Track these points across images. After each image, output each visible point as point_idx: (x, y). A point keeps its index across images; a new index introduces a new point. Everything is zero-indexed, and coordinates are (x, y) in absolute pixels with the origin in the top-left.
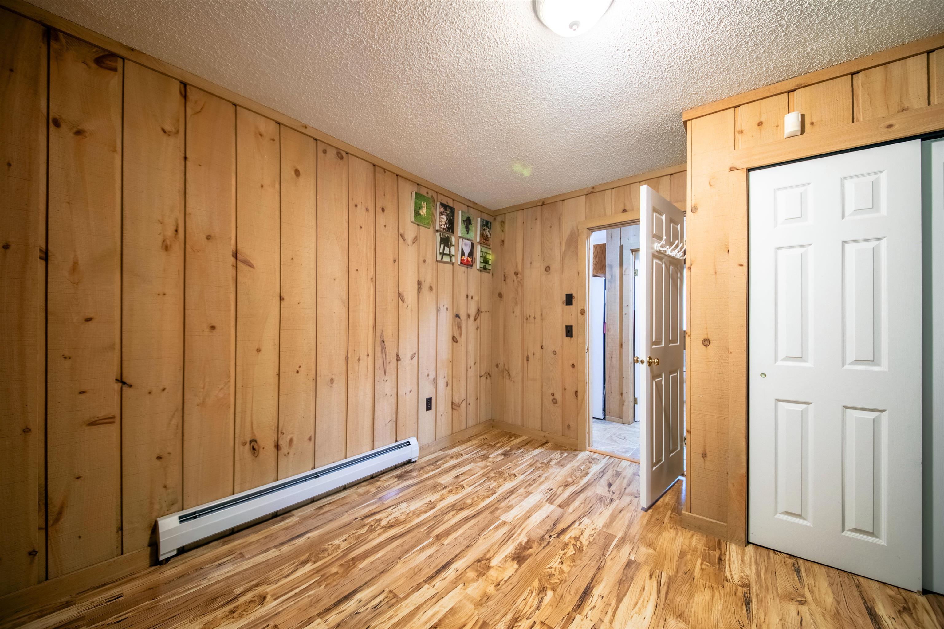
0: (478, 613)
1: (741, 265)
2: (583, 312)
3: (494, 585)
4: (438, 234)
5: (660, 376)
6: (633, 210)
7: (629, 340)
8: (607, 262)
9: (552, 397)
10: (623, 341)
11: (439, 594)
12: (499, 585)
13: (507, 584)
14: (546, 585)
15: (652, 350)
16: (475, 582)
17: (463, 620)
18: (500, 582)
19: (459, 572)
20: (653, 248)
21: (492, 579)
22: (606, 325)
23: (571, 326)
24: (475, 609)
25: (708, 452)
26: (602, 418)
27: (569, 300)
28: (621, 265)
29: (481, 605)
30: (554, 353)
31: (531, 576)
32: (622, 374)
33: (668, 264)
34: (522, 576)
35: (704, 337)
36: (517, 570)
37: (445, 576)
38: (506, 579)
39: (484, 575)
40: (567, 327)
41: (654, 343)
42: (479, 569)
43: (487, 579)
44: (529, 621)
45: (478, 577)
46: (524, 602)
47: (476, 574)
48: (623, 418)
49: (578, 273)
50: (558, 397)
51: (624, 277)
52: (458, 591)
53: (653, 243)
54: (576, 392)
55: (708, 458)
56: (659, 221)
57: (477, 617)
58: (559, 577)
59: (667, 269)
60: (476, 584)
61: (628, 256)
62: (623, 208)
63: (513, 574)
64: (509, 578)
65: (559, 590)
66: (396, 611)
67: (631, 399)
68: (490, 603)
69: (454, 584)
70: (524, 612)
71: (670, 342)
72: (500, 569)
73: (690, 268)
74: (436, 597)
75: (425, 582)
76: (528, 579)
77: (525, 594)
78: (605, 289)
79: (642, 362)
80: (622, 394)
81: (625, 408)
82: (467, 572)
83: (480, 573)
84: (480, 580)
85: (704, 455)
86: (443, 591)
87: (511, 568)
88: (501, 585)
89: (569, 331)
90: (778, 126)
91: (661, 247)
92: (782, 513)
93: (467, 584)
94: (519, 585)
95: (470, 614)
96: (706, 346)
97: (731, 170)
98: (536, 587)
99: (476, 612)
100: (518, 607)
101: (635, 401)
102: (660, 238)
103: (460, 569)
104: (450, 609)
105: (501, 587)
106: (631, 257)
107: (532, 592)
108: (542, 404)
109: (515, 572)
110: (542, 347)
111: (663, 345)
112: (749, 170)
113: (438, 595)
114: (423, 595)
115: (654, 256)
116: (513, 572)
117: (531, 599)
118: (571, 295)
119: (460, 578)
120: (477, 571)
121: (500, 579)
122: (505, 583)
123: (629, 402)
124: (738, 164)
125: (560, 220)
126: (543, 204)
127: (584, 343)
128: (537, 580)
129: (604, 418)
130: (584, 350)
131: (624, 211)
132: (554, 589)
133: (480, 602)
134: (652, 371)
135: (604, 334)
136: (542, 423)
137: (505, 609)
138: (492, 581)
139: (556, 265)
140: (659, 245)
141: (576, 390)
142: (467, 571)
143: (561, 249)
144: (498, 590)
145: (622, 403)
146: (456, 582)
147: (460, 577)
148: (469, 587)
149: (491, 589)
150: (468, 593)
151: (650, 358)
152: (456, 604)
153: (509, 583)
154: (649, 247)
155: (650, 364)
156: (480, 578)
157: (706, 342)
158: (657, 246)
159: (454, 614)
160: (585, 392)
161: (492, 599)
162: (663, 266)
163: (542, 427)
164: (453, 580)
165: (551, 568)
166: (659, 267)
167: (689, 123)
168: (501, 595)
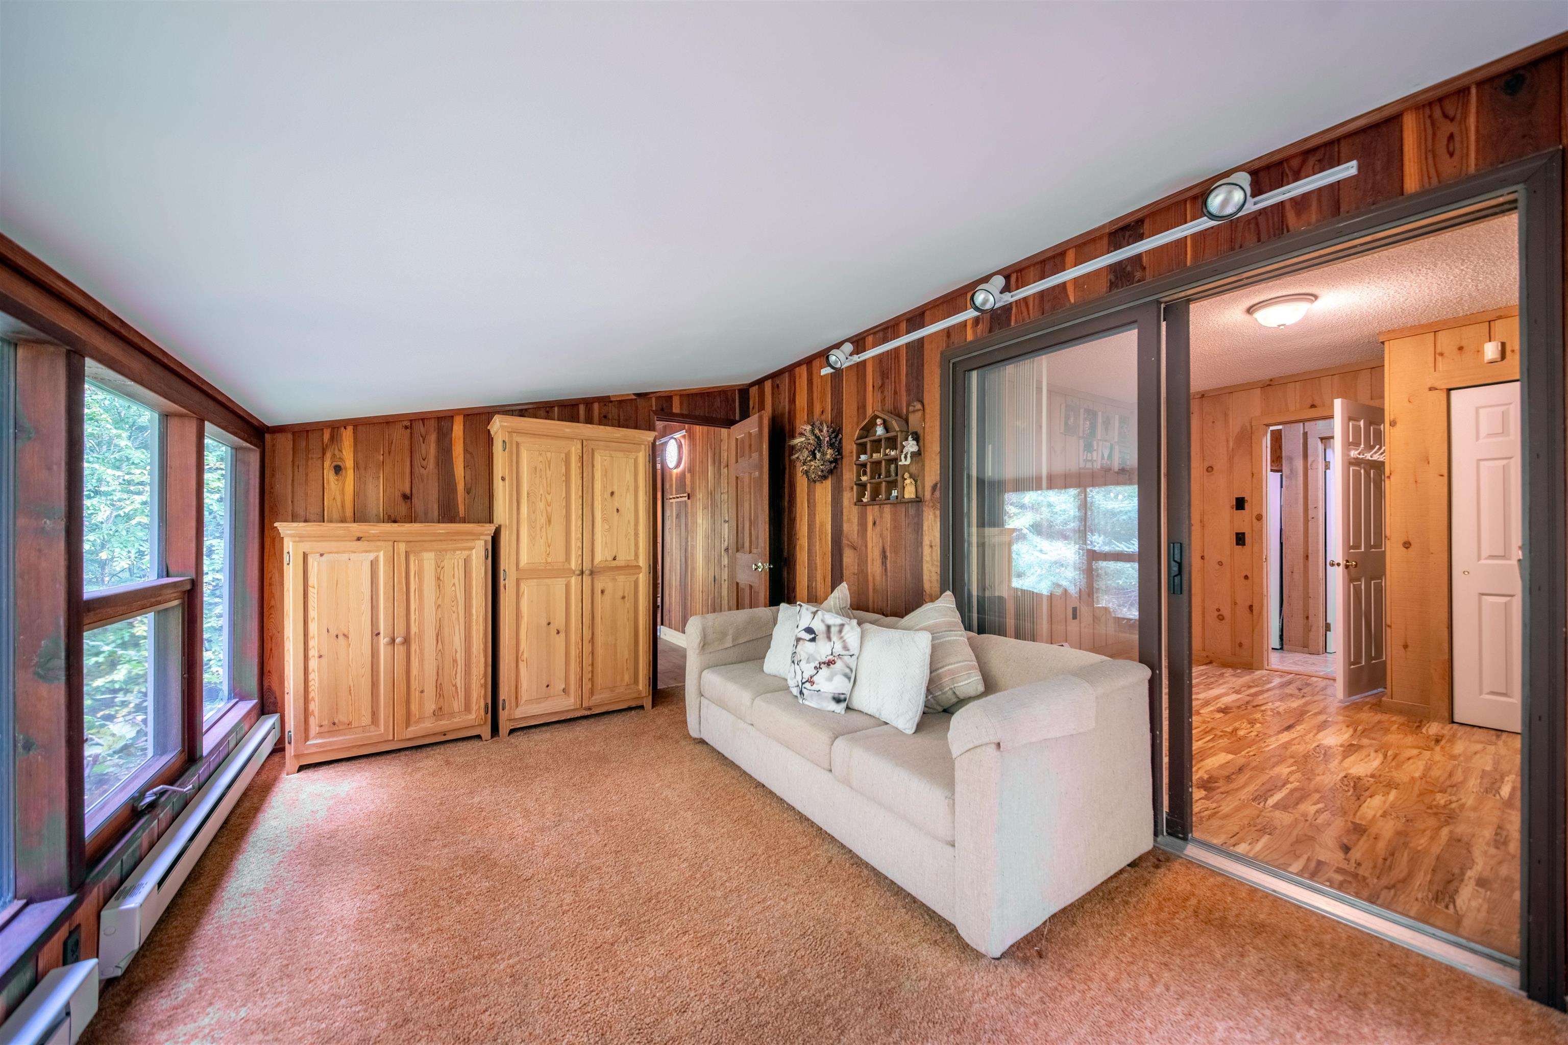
1: (1442, 476)
2: (1259, 518)
4: (1081, 441)
5: (1359, 580)
6: (1324, 406)
7: (1318, 551)
8: (1284, 454)
9: (1217, 613)
10: (1310, 551)
15: (1349, 554)
20: (1349, 455)
22: (1283, 532)
23: (1243, 534)
25: (1409, 644)
26: (1278, 647)
27: (1240, 504)
28: (1305, 456)
30: (1220, 563)
32: (1308, 593)
33: (1368, 468)
35: (1405, 539)
40: (1237, 534)
41: (1351, 548)
48: (1310, 647)
49: (1253, 474)
50: (1226, 612)
51: (1309, 471)
53: (1349, 450)
54: (1251, 607)
55: (1409, 649)
56: (1357, 429)
59: (1367, 474)
61: (1316, 446)
62: (1311, 403)
67: (1322, 623)
71: (1371, 547)
73: (1389, 477)
78: (1282, 487)
79: (1338, 565)
80: (1307, 618)
81: (1312, 635)
85: (1406, 647)
89: (1240, 539)
90: (1479, 351)
91: (1359, 454)
92: (1488, 694)
96: (1407, 548)
97: (1431, 389)
101: (1328, 627)
102: (1357, 444)
106: (1320, 447)
108: (1203, 621)
110: (1202, 558)
111: (1363, 550)
112: (1449, 390)
115: (1351, 463)
118: (1243, 498)
123: (1318, 627)
124: (1437, 384)
125: (1226, 415)
126: (1203, 396)
127: (1261, 551)
129: (1282, 649)
130: (1259, 560)
131: (1313, 406)
134: (1349, 574)
135: (1281, 544)
136: (1204, 642)
139: (1221, 464)
140: (1357, 452)
141: (1250, 603)
143: (1228, 448)
145: (1308, 629)
151: (1347, 561)
154: (1345, 454)
155: (1347, 567)
157: (1407, 545)
158: (1354, 454)
160: (1262, 605)
162: (1362, 471)
163: (1204, 646)
166: (1357, 475)
167: (1386, 344)
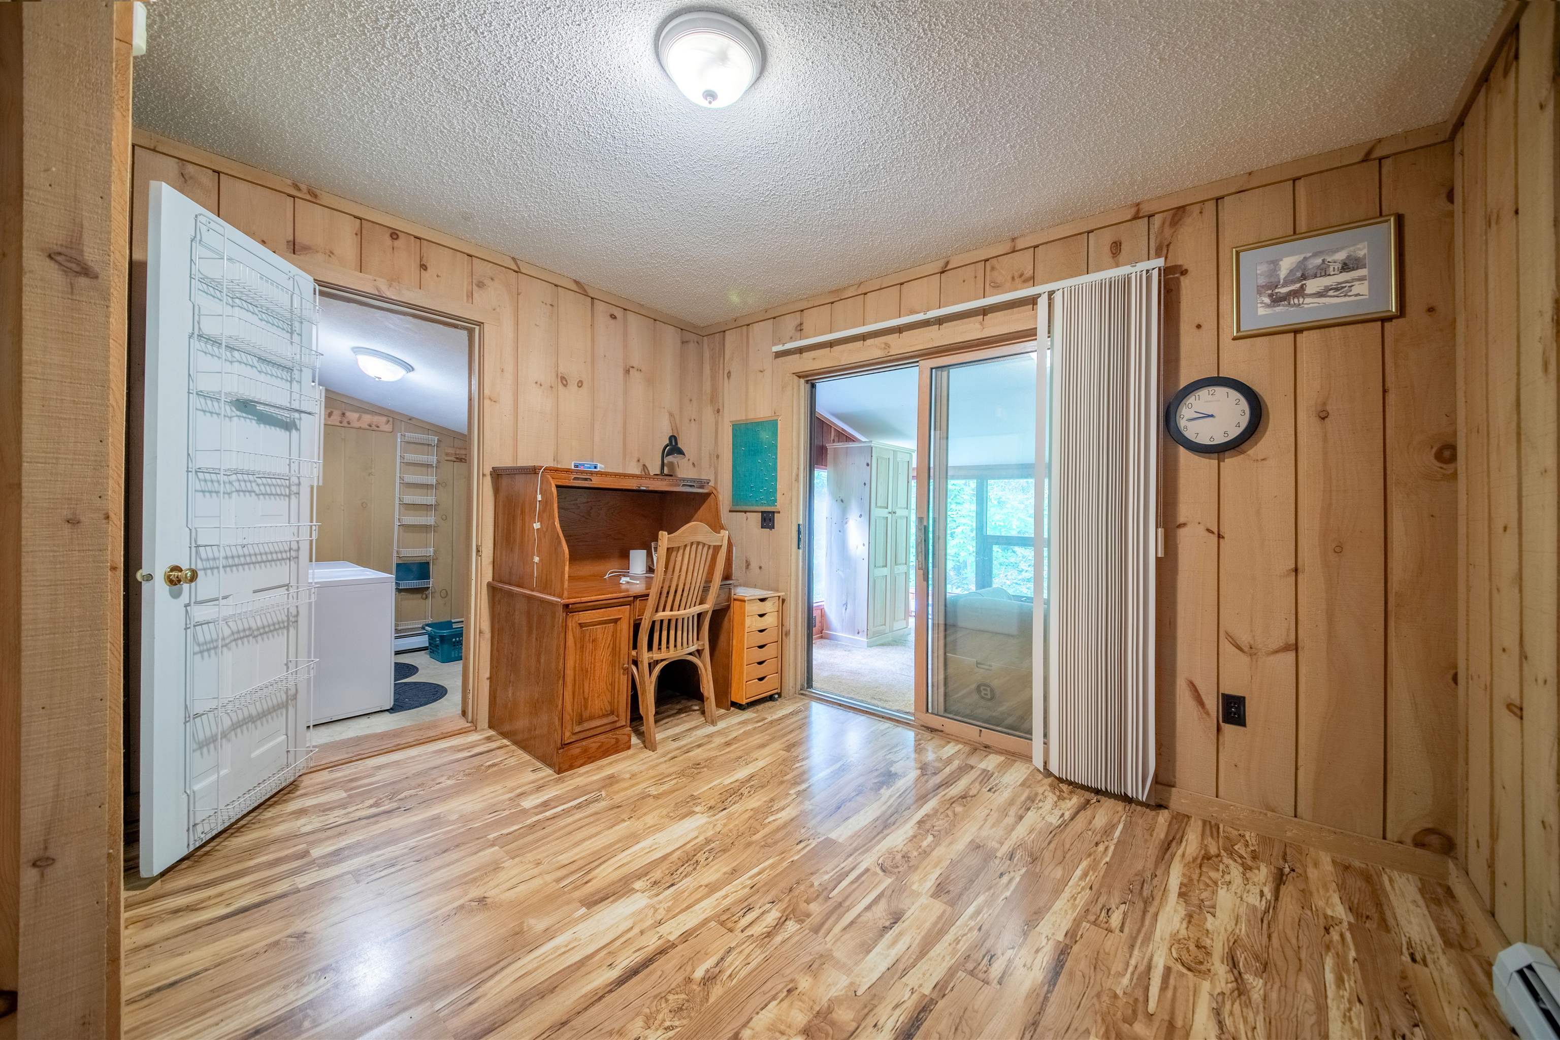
0: (826, 944)
3: (798, 991)
11: (896, 977)
12: (789, 991)
13: (773, 992)
14: (698, 989)
16: (836, 997)
17: (847, 936)
18: (787, 996)
19: (870, 1021)
21: (800, 1003)
24: (831, 950)
29: (821, 956)
31: (720, 1010)
34: (739, 1009)
36: (745, 1025)
37: (898, 1012)
38: (774, 1003)
39: (818, 1013)
42: (828, 1028)
43: (811, 1003)
44: (750, 933)
45: (830, 1010)
46: (749, 960)
47: (834, 1015)
52: (865, 980)
57: (828, 939)
58: (663, 1005)
60: (833, 992)
63: (758, 1013)
64: (766, 1005)
65: (680, 978)
66: (954, 952)
68: (808, 959)
69: (875, 995)
70: (755, 944)
72: (783, 1027)
74: (900, 971)
75: (932, 999)
76: (728, 1002)
77: (743, 973)
82: (853, 1020)
83: (825, 1018)
84: (824, 1002)
86: (892, 982)
87: (757, 1029)
88: (785, 990)
93: (849, 994)
94: (751, 990)
95: (839, 944)
98: (718, 986)
99: (829, 946)
100: (762, 952)
103: (870, 1029)
104: (870, 951)
105: (787, 985)
107: (730, 976)
109: (752, 1018)
113: (898, 974)
114: (924, 974)
116: (756, 1018)
117: (737, 963)
119: (865, 1007)
120: (833, 1024)
121: (785, 1004)
122: (777, 993)
128: (712, 1000)
132: (689, 980)
133: (823, 960)
137: (783, 949)
138: (801, 1000)
142: (854, 1025)
144: (792, 981)
146: (872, 1000)
147: (866, 1011)
148: (845, 987)
149: (804, 983)
150: (845, 977)
152: (863, 959)
153: (767, 995)
156: (826, 1005)
159: (862, 944)
161: (803, 966)
164: (880, 1003)
165: (668, 1029)
168: (787, 971)
